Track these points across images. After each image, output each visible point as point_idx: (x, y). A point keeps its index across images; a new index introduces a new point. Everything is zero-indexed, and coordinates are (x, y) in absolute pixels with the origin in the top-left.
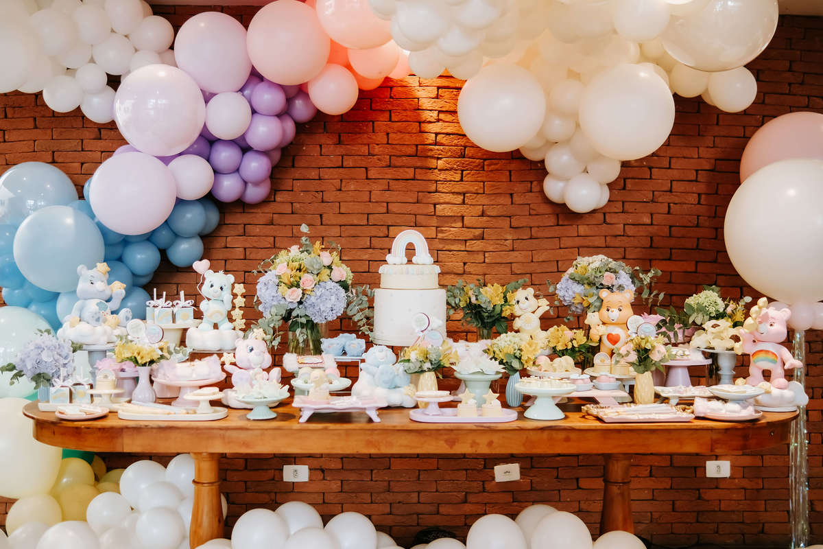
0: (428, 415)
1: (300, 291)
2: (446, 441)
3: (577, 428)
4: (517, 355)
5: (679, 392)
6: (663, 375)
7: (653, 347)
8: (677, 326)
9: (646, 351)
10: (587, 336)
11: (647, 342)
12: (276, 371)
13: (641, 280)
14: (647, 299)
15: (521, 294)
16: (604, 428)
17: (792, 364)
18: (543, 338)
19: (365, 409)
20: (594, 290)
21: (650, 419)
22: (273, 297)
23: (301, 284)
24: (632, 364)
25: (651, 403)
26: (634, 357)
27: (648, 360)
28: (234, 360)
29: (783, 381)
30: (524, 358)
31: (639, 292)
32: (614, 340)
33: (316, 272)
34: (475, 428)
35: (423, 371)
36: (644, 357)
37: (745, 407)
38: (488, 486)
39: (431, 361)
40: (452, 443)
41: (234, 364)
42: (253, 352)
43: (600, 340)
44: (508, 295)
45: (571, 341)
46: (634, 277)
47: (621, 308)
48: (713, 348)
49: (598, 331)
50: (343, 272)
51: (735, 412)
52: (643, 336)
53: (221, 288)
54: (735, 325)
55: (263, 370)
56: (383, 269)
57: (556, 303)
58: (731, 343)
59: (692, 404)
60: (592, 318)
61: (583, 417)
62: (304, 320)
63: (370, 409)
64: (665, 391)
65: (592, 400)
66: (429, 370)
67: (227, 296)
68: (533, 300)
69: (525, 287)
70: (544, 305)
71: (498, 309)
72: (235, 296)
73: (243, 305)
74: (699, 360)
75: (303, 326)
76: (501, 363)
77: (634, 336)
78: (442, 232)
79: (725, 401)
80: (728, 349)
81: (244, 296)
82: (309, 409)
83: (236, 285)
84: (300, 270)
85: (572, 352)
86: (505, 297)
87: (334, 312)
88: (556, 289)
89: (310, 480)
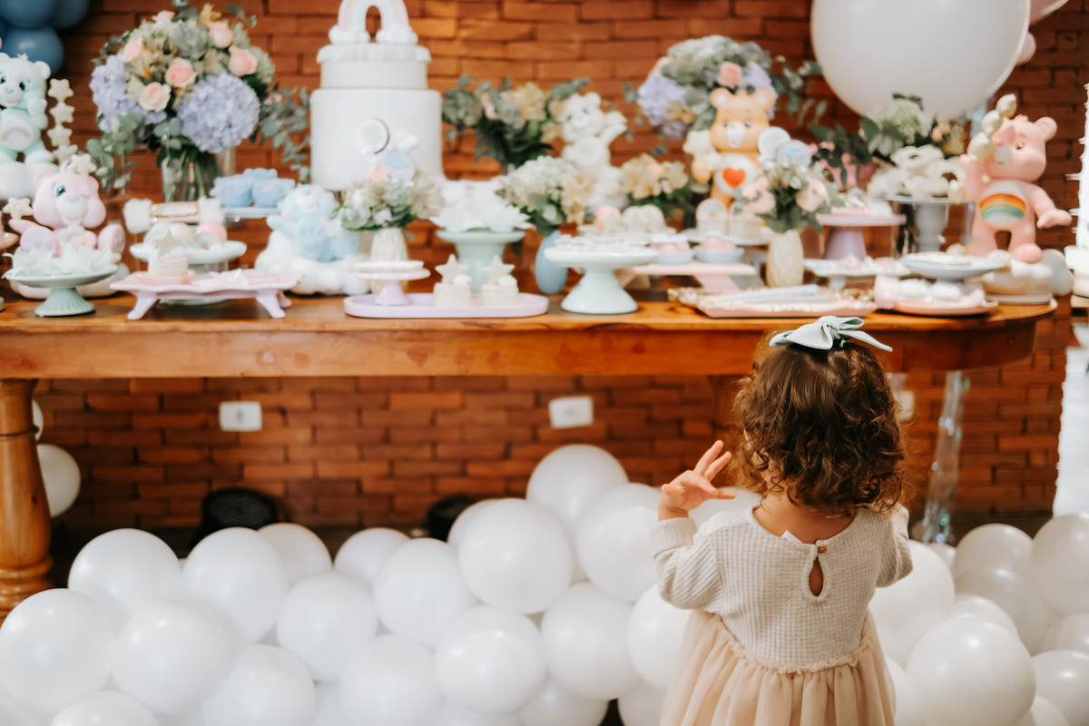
0: (380, 305)
1: (166, 90)
2: (411, 353)
3: (657, 327)
4: (555, 197)
5: (847, 268)
6: (819, 240)
7: (805, 185)
8: (846, 158)
9: (792, 191)
10: (688, 171)
11: (794, 174)
12: (111, 232)
13: (786, 82)
14: (796, 115)
15: (576, 104)
16: (707, 328)
17: (1051, 219)
18: (611, 178)
19: (254, 292)
20: (701, 94)
21: (793, 311)
22: (119, 102)
23: (168, 78)
24: (766, 216)
25: (798, 285)
26: (768, 203)
27: (794, 211)
28: (28, 212)
29: (1033, 249)
30: (566, 203)
31: (783, 100)
32: (735, 179)
33: (196, 55)
34: (462, 327)
35: (376, 228)
36: (786, 205)
37: (967, 293)
38: (543, 433)
39: (392, 208)
40: (419, 357)
41: (30, 218)
42: (63, 195)
43: (711, 182)
44: (553, 107)
45: (660, 180)
46: (775, 74)
47: (749, 123)
48: (909, 196)
49: (706, 162)
50: (249, 59)
51: (948, 299)
52: (786, 164)
53: (22, 86)
54: (947, 156)
55: (87, 229)
56: (324, 55)
57: (638, 121)
58: (942, 185)
59: (872, 286)
60: (697, 142)
61: (672, 309)
62: (176, 144)
63: (265, 291)
64: (821, 267)
65: (688, 281)
66: (391, 225)
67: (35, 101)
68: (597, 115)
69: (582, 91)
70: (616, 124)
71: (533, 129)
73: (70, 119)
74: (882, 215)
75: (175, 154)
76: (524, 210)
77: (770, 165)
78: (467, 27)
79: (932, 281)
80: (936, 196)
81: (68, 101)
82: (148, 294)
83: (54, 82)
84: (167, 52)
85: (662, 200)
86: (546, 109)
87: (234, 130)
88: (637, 96)
89: (265, 425)
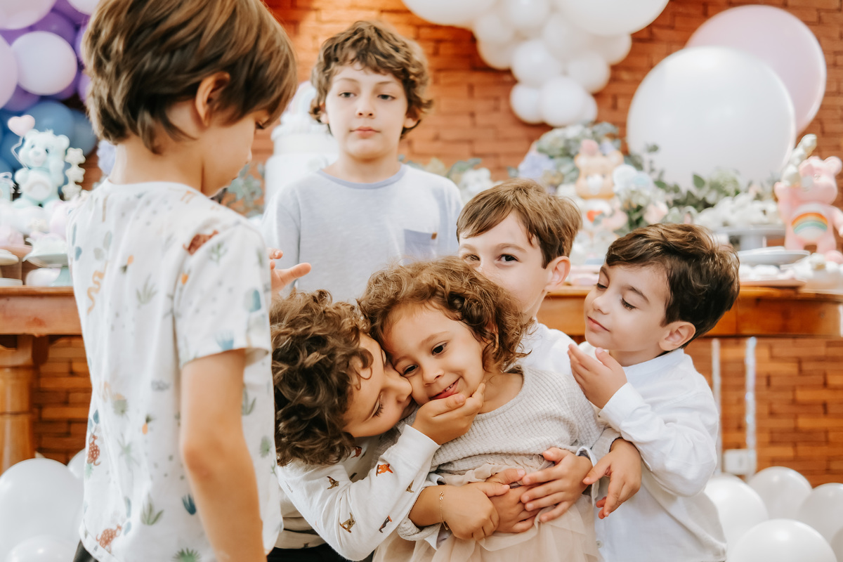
9: (639, 209)
26: (621, 220)
36: (635, 220)
37: (783, 272)
44: (454, 177)
47: (605, 174)
53: (47, 152)
67: (55, 162)
68: (487, 183)
69: (475, 168)
72: (68, 165)
73: (81, 180)
80: (755, 225)
81: (80, 165)
83: (71, 150)
